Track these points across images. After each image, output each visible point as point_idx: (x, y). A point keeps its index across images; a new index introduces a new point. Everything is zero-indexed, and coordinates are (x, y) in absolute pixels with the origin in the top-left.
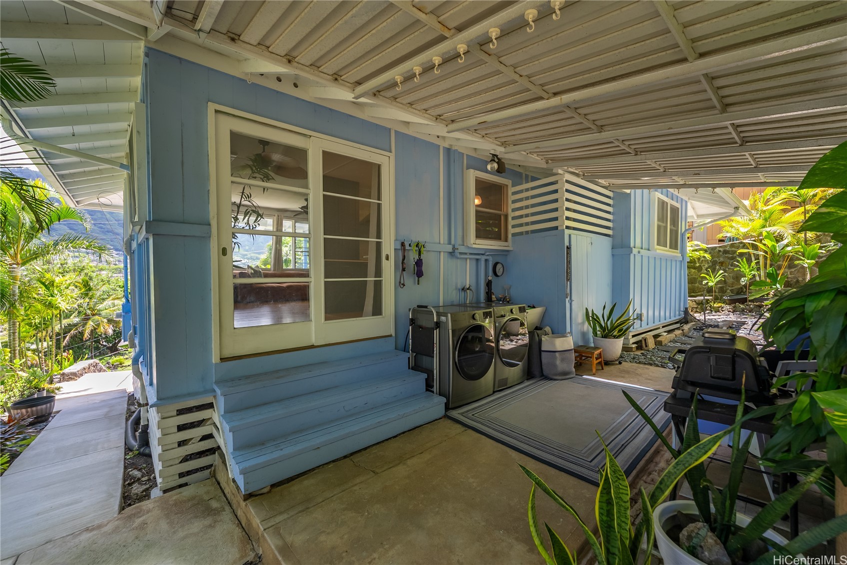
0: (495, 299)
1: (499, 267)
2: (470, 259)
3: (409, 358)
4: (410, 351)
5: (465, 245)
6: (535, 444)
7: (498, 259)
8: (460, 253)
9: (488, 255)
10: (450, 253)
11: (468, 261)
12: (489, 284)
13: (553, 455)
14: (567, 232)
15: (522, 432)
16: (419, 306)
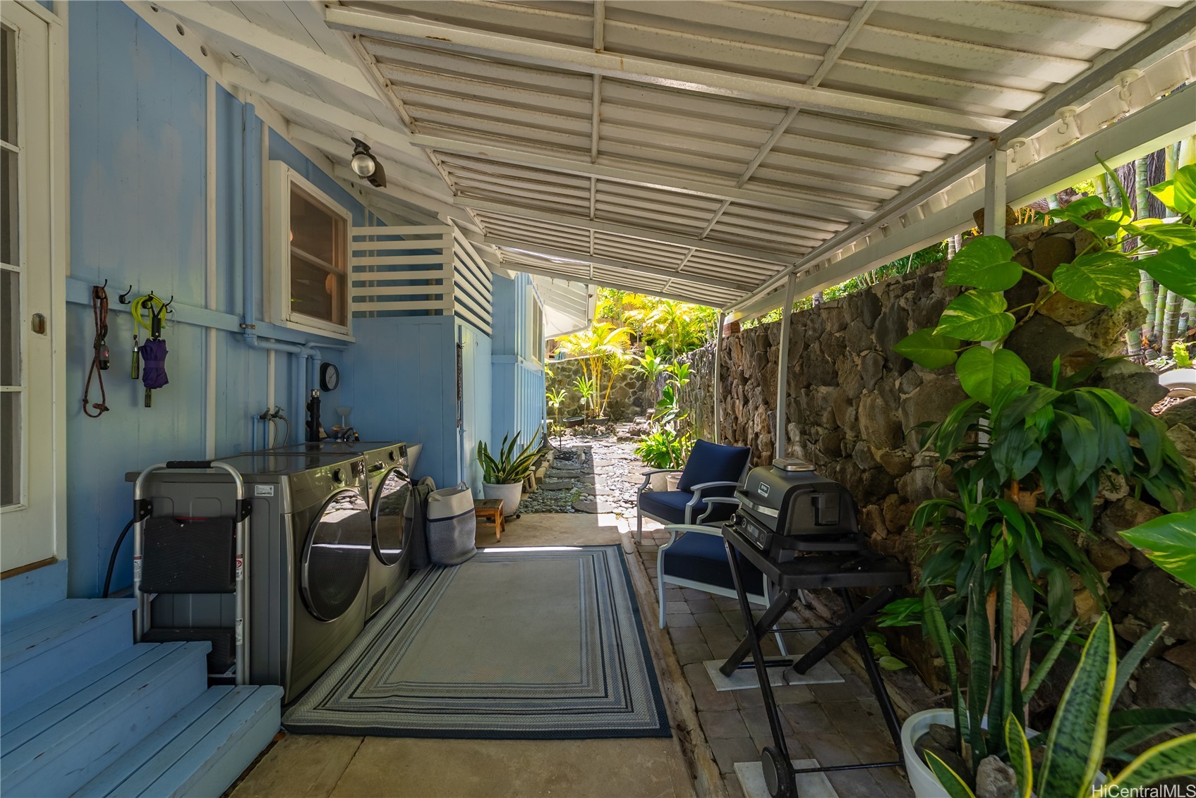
0: (325, 436)
1: (330, 371)
2: (277, 351)
3: (134, 613)
4: (137, 592)
5: (267, 320)
6: (511, 705)
7: (330, 358)
8: (258, 337)
9: (312, 348)
10: (232, 333)
11: (273, 355)
12: (313, 406)
13: (552, 712)
14: (458, 321)
15: (473, 691)
16: (171, 465)
